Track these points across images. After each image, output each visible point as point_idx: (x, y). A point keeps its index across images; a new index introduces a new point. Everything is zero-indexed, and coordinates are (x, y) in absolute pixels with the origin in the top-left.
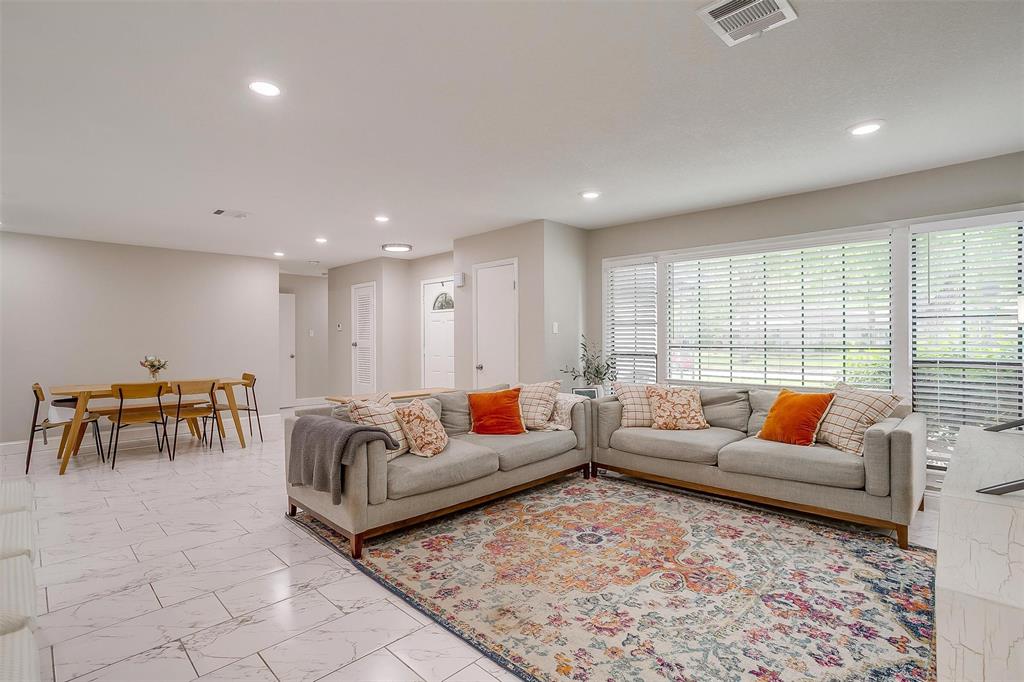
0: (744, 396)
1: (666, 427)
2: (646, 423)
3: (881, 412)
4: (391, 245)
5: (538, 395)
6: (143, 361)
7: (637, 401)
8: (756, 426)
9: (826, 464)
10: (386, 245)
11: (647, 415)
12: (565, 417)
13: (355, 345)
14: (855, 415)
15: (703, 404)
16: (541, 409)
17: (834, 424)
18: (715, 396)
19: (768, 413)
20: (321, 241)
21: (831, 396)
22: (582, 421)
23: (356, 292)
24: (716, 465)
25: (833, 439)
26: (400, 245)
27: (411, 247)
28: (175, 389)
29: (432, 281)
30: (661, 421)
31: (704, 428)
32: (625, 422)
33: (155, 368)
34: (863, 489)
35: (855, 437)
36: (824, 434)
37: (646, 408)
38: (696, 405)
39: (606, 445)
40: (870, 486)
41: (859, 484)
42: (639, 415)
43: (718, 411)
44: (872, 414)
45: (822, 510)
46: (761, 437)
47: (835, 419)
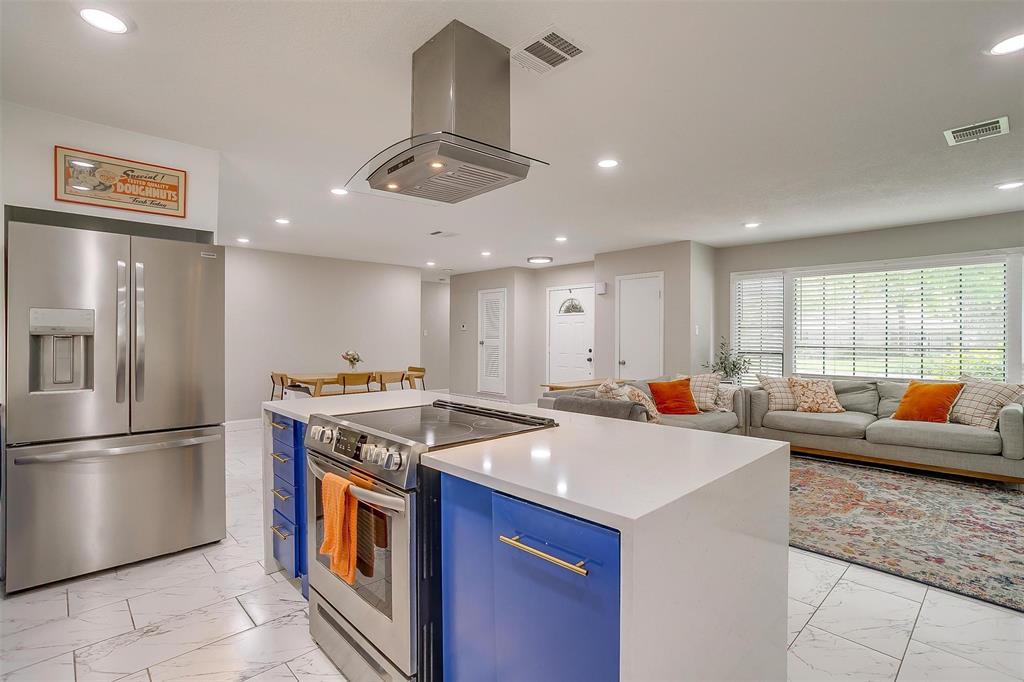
0: (873, 387)
1: (811, 410)
2: (791, 407)
3: (1009, 398)
4: (537, 258)
5: (704, 384)
6: (344, 354)
7: (782, 389)
8: (887, 409)
9: (968, 436)
10: (532, 258)
11: (791, 401)
12: (727, 402)
13: (482, 343)
14: (986, 399)
15: (837, 393)
16: (709, 395)
17: (963, 406)
18: (846, 386)
19: (903, 400)
20: (486, 254)
21: (962, 386)
22: (741, 405)
23: (483, 297)
24: (865, 438)
25: (968, 418)
26: (544, 258)
27: (551, 259)
28: (378, 378)
29: (556, 288)
30: (806, 406)
31: (841, 411)
32: (773, 406)
33: (353, 360)
34: (1000, 454)
35: (987, 416)
36: (955, 415)
37: (790, 395)
38: (832, 393)
39: (759, 425)
40: (1008, 451)
41: (997, 450)
42: (785, 401)
43: (851, 398)
44: (1002, 399)
45: (963, 471)
46: (896, 418)
47: (966, 403)
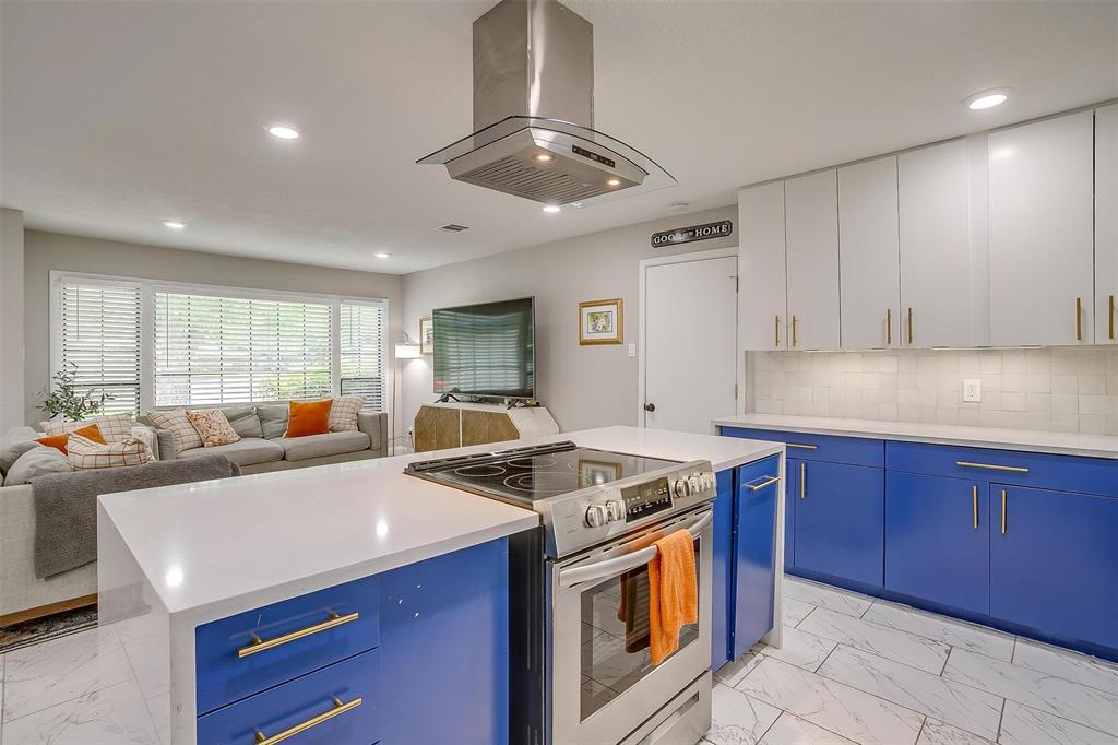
0: (253, 412)
2: (197, 444)
15: (230, 421)
17: (336, 417)
18: (234, 413)
19: (289, 419)
21: (330, 402)
24: (284, 459)
30: (216, 439)
31: (240, 440)
34: (370, 448)
35: (353, 423)
36: (332, 425)
37: (192, 430)
41: (369, 445)
43: (242, 425)
46: (289, 436)
47: (337, 415)
